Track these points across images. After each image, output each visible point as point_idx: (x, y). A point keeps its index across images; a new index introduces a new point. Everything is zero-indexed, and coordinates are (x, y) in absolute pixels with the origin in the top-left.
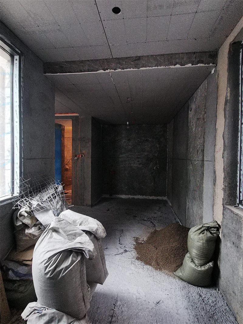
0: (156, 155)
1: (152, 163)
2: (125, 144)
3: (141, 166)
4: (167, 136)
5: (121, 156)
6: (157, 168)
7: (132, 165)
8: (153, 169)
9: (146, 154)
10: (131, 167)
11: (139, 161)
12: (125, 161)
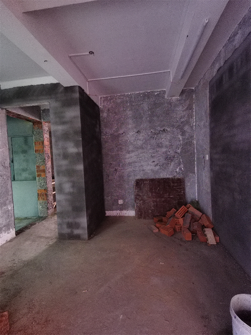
0: (179, 151)
1: (173, 164)
2: (133, 138)
3: (158, 167)
4: (193, 123)
5: (128, 156)
6: (180, 169)
7: (145, 168)
8: (175, 171)
9: (164, 150)
10: (143, 170)
11: (154, 162)
12: (135, 162)
